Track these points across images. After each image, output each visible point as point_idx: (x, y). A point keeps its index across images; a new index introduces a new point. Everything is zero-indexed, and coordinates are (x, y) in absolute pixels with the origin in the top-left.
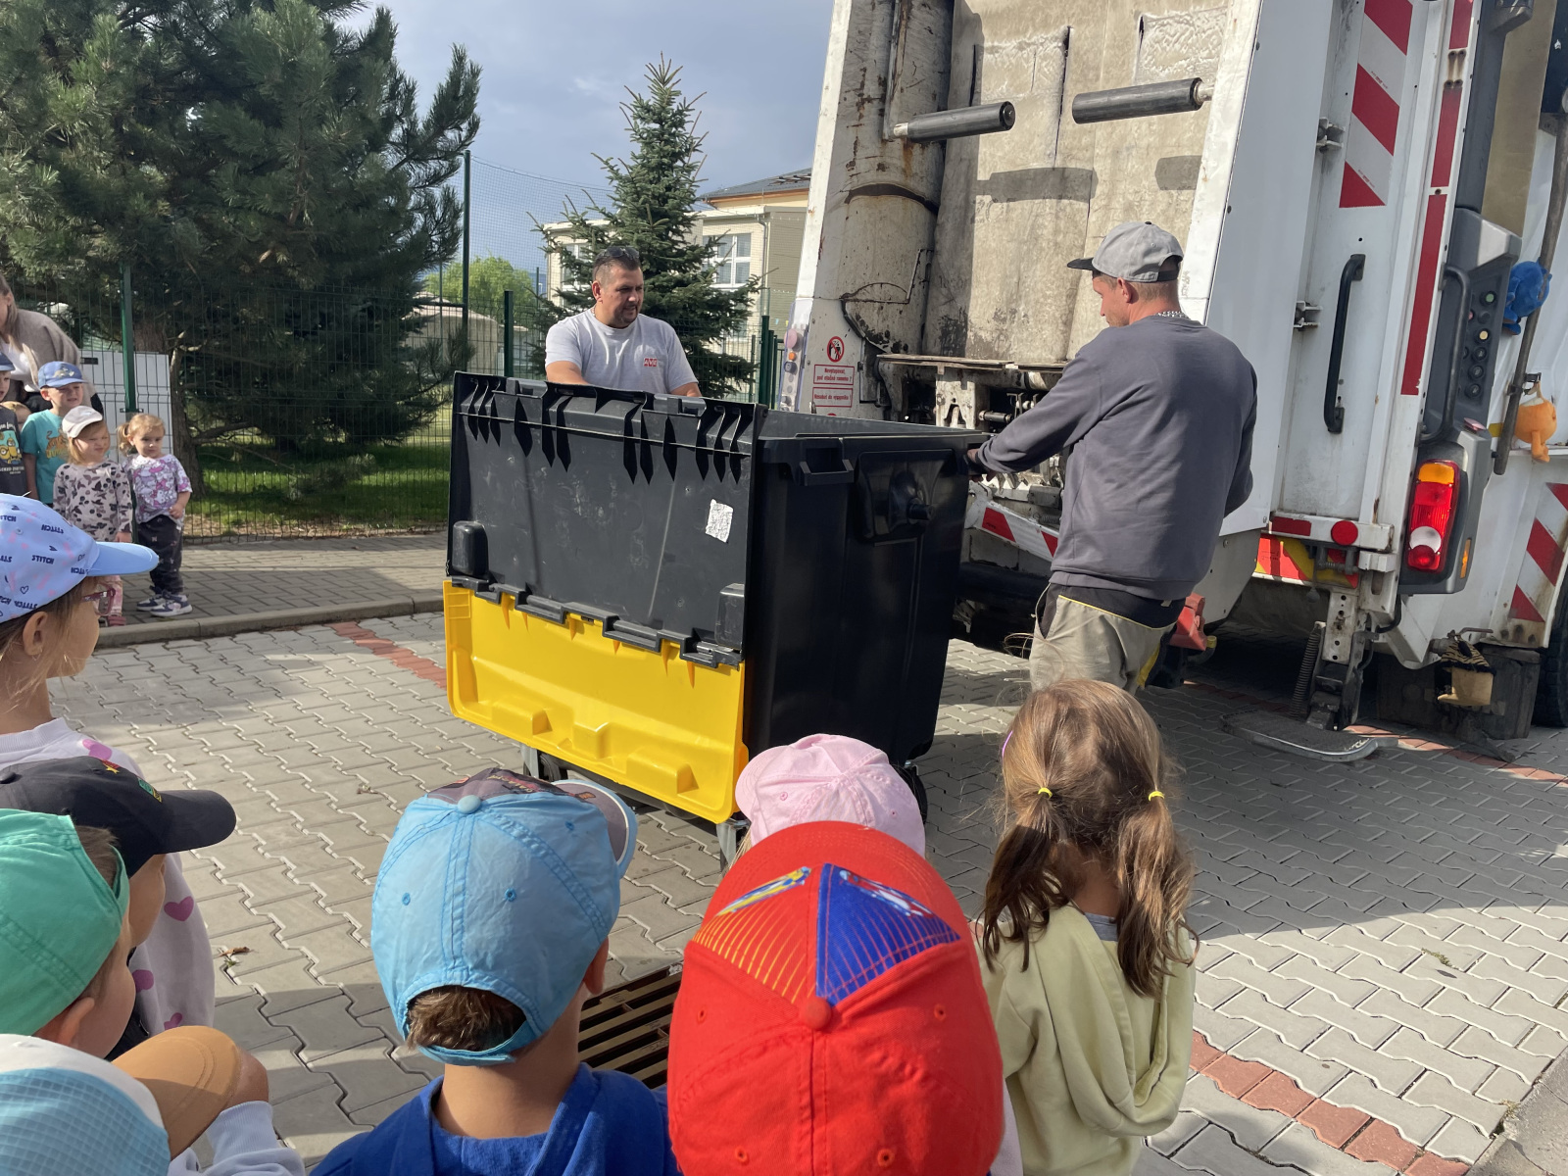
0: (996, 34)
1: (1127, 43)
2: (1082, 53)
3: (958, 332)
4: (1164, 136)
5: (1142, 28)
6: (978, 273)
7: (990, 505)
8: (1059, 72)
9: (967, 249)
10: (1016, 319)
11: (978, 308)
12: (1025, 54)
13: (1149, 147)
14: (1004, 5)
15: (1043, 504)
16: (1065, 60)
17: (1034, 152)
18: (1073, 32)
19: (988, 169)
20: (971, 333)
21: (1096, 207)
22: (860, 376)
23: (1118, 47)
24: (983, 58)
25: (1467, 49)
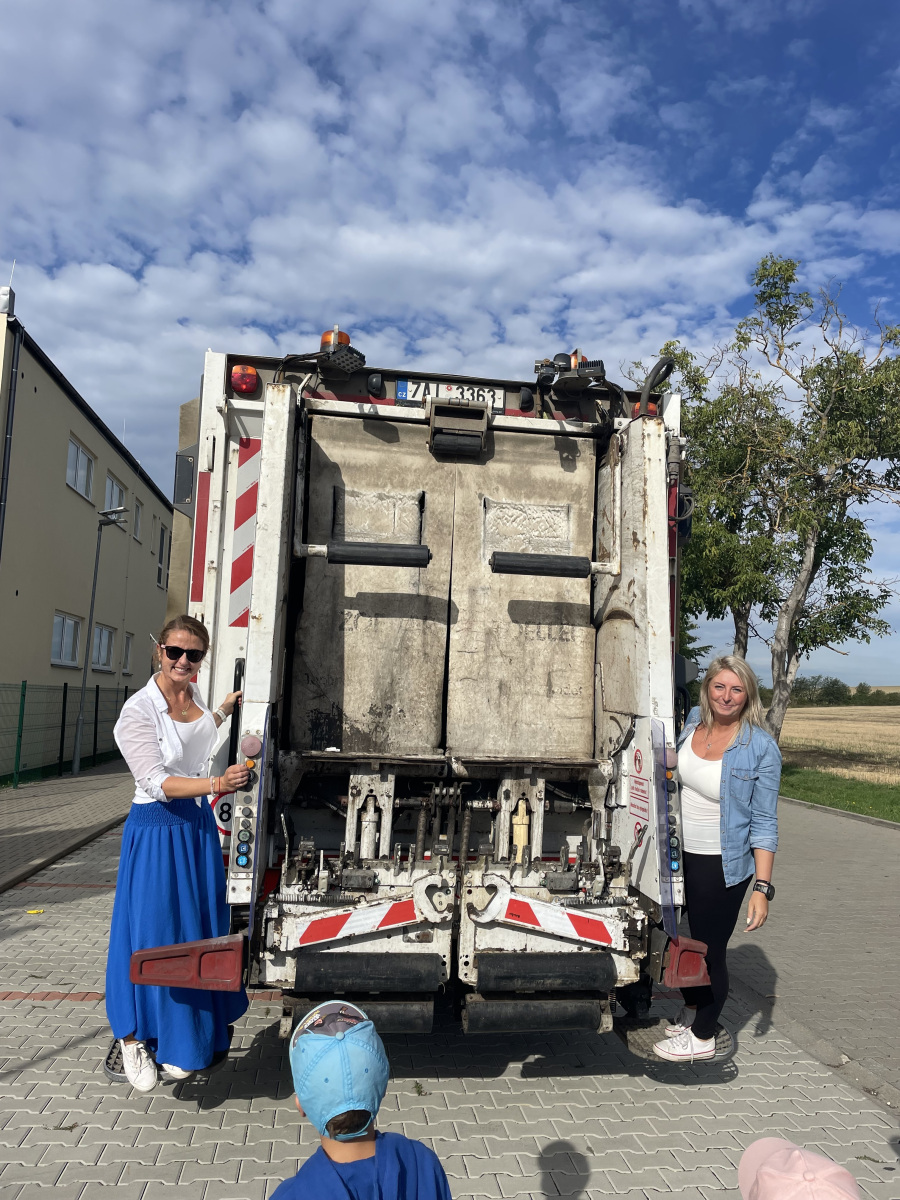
0: (355, 482)
1: (474, 514)
2: (436, 513)
3: (330, 724)
4: (511, 584)
5: (485, 506)
6: (348, 673)
7: (513, 896)
8: (418, 522)
9: (337, 652)
10: (392, 714)
11: (352, 703)
12: (385, 503)
13: (500, 589)
14: (363, 462)
15: (561, 888)
16: (421, 515)
17: (400, 580)
18: (427, 496)
19: (354, 587)
20: (345, 726)
21: (458, 629)
22: (270, 773)
23: (467, 515)
24: (344, 497)
25: (676, 558)
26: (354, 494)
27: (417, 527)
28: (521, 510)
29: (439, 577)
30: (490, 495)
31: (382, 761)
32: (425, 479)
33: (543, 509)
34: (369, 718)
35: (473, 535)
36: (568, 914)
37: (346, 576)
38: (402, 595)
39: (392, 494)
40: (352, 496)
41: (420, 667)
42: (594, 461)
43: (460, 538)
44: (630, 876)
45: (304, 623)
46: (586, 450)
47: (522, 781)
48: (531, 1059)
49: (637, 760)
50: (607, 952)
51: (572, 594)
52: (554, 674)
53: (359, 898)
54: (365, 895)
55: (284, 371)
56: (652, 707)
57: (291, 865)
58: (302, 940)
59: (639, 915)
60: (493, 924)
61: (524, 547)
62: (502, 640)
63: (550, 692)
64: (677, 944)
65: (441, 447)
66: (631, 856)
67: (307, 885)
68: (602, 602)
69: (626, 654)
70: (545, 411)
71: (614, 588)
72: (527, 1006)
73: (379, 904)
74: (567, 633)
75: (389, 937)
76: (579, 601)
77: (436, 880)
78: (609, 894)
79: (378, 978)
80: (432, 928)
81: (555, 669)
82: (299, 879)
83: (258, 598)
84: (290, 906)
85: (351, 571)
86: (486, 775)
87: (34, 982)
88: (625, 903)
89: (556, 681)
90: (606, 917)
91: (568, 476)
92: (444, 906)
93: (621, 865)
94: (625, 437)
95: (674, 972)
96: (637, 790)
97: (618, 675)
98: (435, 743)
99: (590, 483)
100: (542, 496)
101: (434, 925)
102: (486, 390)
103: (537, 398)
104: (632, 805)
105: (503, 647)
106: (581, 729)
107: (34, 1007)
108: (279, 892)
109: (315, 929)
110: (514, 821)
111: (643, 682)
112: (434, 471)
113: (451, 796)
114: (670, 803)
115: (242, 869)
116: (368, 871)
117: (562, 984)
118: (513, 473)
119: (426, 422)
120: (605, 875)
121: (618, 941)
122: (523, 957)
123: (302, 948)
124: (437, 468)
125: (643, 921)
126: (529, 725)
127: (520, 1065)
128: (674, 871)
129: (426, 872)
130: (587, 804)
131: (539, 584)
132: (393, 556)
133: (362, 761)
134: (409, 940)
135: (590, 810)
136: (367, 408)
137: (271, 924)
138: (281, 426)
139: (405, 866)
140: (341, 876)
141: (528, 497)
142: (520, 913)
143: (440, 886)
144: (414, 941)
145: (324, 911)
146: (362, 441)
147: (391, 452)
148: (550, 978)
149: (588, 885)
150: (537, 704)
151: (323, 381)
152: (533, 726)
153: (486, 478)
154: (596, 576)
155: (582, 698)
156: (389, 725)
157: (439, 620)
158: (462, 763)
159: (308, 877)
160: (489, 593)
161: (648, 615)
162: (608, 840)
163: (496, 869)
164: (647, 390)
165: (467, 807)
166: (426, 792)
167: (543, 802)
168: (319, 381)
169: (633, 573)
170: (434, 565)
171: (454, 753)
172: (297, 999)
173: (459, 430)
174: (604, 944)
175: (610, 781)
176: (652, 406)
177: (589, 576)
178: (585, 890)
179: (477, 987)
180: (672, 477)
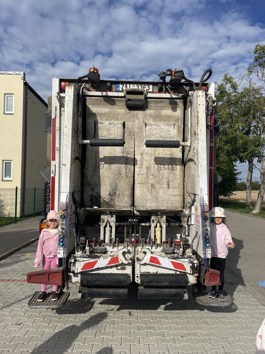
0: (101, 119)
1: (142, 128)
2: (129, 128)
3: (96, 199)
4: (155, 151)
5: (145, 125)
6: (102, 182)
7: (152, 255)
9: (97, 176)
10: (116, 195)
11: (103, 192)
12: (112, 126)
13: (151, 153)
14: (104, 112)
15: (168, 253)
16: (124, 129)
17: (117, 151)
18: (126, 123)
19: (102, 154)
20: (101, 199)
21: (137, 167)
22: (74, 216)
23: (139, 129)
24: (98, 125)
25: (213, 140)
26: (101, 123)
27: (123, 133)
28: (158, 126)
29: (130, 150)
30: (147, 121)
31: (110, 211)
32: (125, 117)
33: (165, 125)
34: (108, 197)
35: (142, 135)
36: (172, 262)
37: (100, 151)
38: (118, 156)
39: (114, 123)
40: (101, 124)
41: (125, 180)
42: (183, 107)
43: (137, 136)
44: (192, 248)
45: (86, 167)
46: (180, 103)
47: (158, 216)
48: (168, 304)
49: (196, 209)
50: (185, 274)
51: (176, 154)
52: (170, 181)
53: (100, 256)
54: (102, 254)
55: (78, 83)
56: (200, 191)
57: (78, 245)
58: (82, 269)
59: (196, 262)
60: (145, 264)
61: (159, 138)
62: (152, 170)
63: (169, 187)
64: (209, 272)
65: (129, 105)
66: (193, 242)
67: (84, 252)
68: (186, 156)
69: (193, 174)
70: (167, 91)
71: (189, 151)
72: (159, 290)
73: (107, 258)
74: (174, 167)
75: (111, 268)
76: (178, 157)
77: (125, 250)
78: (185, 254)
79: (107, 282)
81: (170, 179)
82: (81, 250)
83: (65, 158)
84: (78, 258)
85: (101, 148)
86: (146, 215)
87: (23, 276)
88: (191, 257)
89: (171, 184)
90: (184, 262)
91: (174, 113)
92: (129, 258)
93: (189, 245)
94: (192, 98)
95: (208, 281)
96: (196, 219)
97: (191, 181)
98: (131, 205)
99: (182, 115)
100: (165, 121)
101: (126, 265)
102: (146, 86)
103: (164, 87)
104: (195, 224)
105: (152, 173)
106: (179, 199)
107: (20, 284)
108: (75, 254)
109: (86, 266)
110: (156, 230)
111: (197, 183)
112: (128, 114)
113: (135, 222)
114: (206, 224)
115: (61, 247)
116: (104, 247)
117: (169, 284)
118: (155, 113)
119: (124, 97)
120: (183, 248)
121: (188, 270)
122: (156, 275)
123: (83, 271)
124: (129, 113)
125: (197, 263)
126: (161, 198)
127: (164, 306)
128: (207, 247)
129: (123, 247)
130: (181, 224)
131: (164, 151)
132: (111, 143)
133: (104, 211)
134: (118, 269)
135: (182, 225)
136: (104, 93)
137: (72, 264)
138: (71, 100)
139: (116, 245)
140: (95, 249)
141: (160, 121)
142: (154, 261)
143: (127, 252)
144: (120, 270)
145: (89, 260)
146: (103, 105)
147: (113, 108)
148: (165, 282)
149: (178, 251)
150: (164, 191)
151: (92, 86)
152: (163, 198)
153: (146, 116)
154: (183, 147)
155: (180, 189)
156: (115, 199)
157: (131, 165)
158: (137, 211)
159: (83, 249)
160: (147, 155)
161: (199, 159)
162: (189, 236)
163: (146, 246)
164: (201, 81)
165: (140, 225)
166: (127, 220)
167: (165, 223)
168: (90, 86)
169: (194, 145)
170: (129, 146)
171: (137, 208)
172: (83, 287)
173: (136, 99)
174: (184, 271)
175: (188, 216)
176: (204, 87)
177: (181, 147)
178: (177, 253)
179: (141, 285)
180: (210, 111)
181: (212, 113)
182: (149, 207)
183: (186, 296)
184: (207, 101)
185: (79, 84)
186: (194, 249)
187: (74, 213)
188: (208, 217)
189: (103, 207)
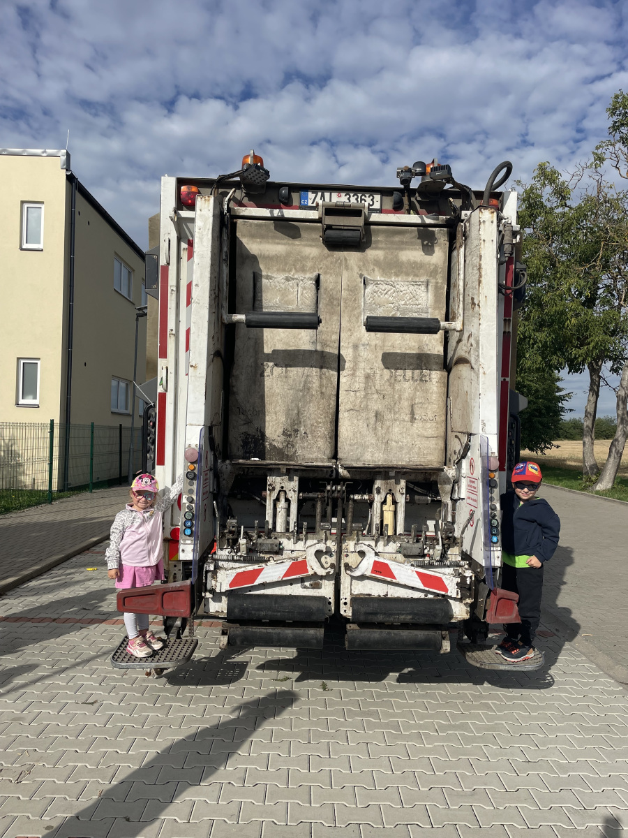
0: (269, 269)
1: (356, 289)
2: (328, 290)
3: (256, 443)
4: (384, 341)
5: (364, 283)
6: (268, 407)
7: (377, 559)
8: (315, 297)
9: (259, 393)
10: (299, 435)
11: (270, 428)
12: (291, 283)
13: (376, 345)
14: (274, 253)
15: (411, 554)
16: (317, 292)
17: (302, 339)
18: (321, 277)
19: (270, 346)
20: (267, 443)
21: (346, 375)
22: (211, 475)
23: (351, 291)
24: (261, 280)
25: (511, 318)
26: (268, 277)
27: (315, 300)
28: (392, 285)
29: (331, 337)
30: (369, 275)
31: (288, 467)
32: (319, 264)
33: (407, 283)
34: (282, 438)
35: (356, 305)
36: (417, 572)
37: (265, 337)
38: (304, 351)
39: (296, 277)
40: (267, 279)
41: (318, 402)
42: (448, 245)
43: (346, 308)
44: (462, 546)
45: (236, 372)
46: (442, 236)
47: (389, 481)
49: (472, 466)
50: (445, 598)
51: (429, 347)
52: (415, 406)
53: (269, 558)
54: (274, 556)
55: (218, 188)
56: (481, 427)
57: (223, 535)
58: (231, 585)
59: (468, 573)
60: (363, 577)
61: (393, 313)
62: (377, 382)
63: (413, 419)
64: (495, 594)
65: (330, 239)
66: (463, 532)
67: (234, 549)
68: (452, 352)
69: (465, 390)
70: (412, 209)
71: (460, 341)
72: (389, 633)
73: (283, 562)
74: (425, 376)
75: (291, 584)
76: (436, 352)
77: (322, 547)
78: (447, 559)
79: (283, 611)
80: (321, 579)
81: (416, 402)
82: (228, 545)
83: (195, 352)
84: (222, 562)
85: (268, 333)
86: (364, 477)
87: (84, 613)
88: (458, 565)
89: (418, 411)
90: (444, 574)
91: (427, 258)
92: (329, 565)
93: (455, 538)
94: (468, 225)
95: (493, 612)
96: (471, 486)
97: (460, 406)
98: (330, 456)
99: (444, 263)
100: (407, 274)
101: (322, 577)
102: (367, 195)
103: (405, 199)
104: (469, 498)
105: (378, 387)
106: (437, 445)
107: (82, 628)
108: (215, 553)
109: (239, 578)
110: (384, 509)
111: (475, 409)
112: (327, 258)
113: (339, 491)
114: (493, 495)
115: (188, 538)
116: (275, 541)
117: (412, 619)
118: (385, 258)
119: (319, 221)
120: (443, 545)
121: (453, 591)
122: (385, 600)
123: (232, 590)
124: (329, 256)
125: (471, 577)
126: (397, 442)
128: (494, 543)
129: (315, 541)
130: (439, 498)
131: (405, 340)
132: (291, 321)
133: (276, 466)
134: (305, 587)
135: (440, 501)
136: (276, 212)
137: (209, 574)
138: (208, 228)
139: (301, 537)
140: (257, 543)
141: (397, 275)
142: (381, 571)
143: (324, 551)
144: (308, 588)
145: (245, 567)
146: (274, 237)
147: (295, 245)
148: (403, 614)
149: (431, 552)
150: (403, 428)
151: (247, 195)
152: (400, 443)
153: (365, 262)
154: (446, 332)
155: (437, 423)
156: (297, 443)
157: (332, 369)
158: (346, 468)
159: (234, 544)
160: (368, 348)
161: (480, 359)
162: (453, 522)
163: (364, 540)
164: (489, 188)
165: (351, 499)
166: (321, 488)
167: (404, 496)
168: (244, 195)
169: (471, 328)
170: (327, 328)
171: (343, 463)
172: (231, 624)
173: (344, 226)
174: (443, 593)
175: (454, 481)
176: (494, 202)
177: (441, 332)
178: (429, 555)
179: (353, 619)
180: (506, 255)
181: (510, 259)
182: (369, 461)
183: (446, 646)
184: (500, 232)
185: (220, 190)
186: (464, 550)
187: (211, 470)
188: (497, 480)
189: (270, 459)
